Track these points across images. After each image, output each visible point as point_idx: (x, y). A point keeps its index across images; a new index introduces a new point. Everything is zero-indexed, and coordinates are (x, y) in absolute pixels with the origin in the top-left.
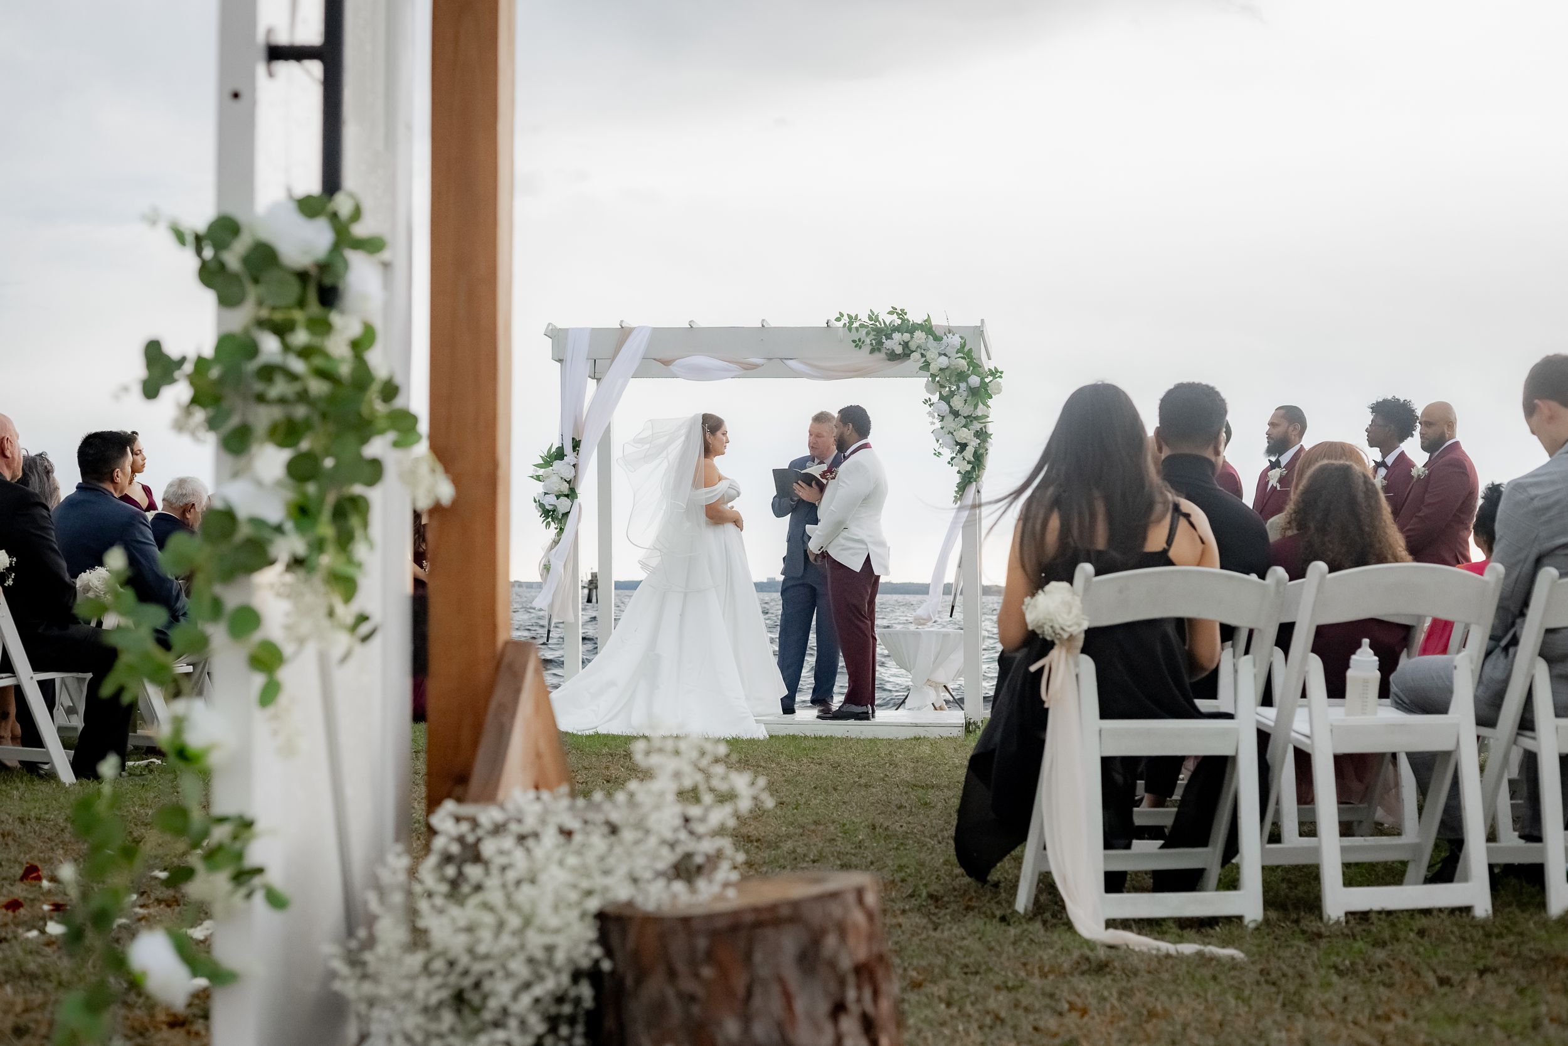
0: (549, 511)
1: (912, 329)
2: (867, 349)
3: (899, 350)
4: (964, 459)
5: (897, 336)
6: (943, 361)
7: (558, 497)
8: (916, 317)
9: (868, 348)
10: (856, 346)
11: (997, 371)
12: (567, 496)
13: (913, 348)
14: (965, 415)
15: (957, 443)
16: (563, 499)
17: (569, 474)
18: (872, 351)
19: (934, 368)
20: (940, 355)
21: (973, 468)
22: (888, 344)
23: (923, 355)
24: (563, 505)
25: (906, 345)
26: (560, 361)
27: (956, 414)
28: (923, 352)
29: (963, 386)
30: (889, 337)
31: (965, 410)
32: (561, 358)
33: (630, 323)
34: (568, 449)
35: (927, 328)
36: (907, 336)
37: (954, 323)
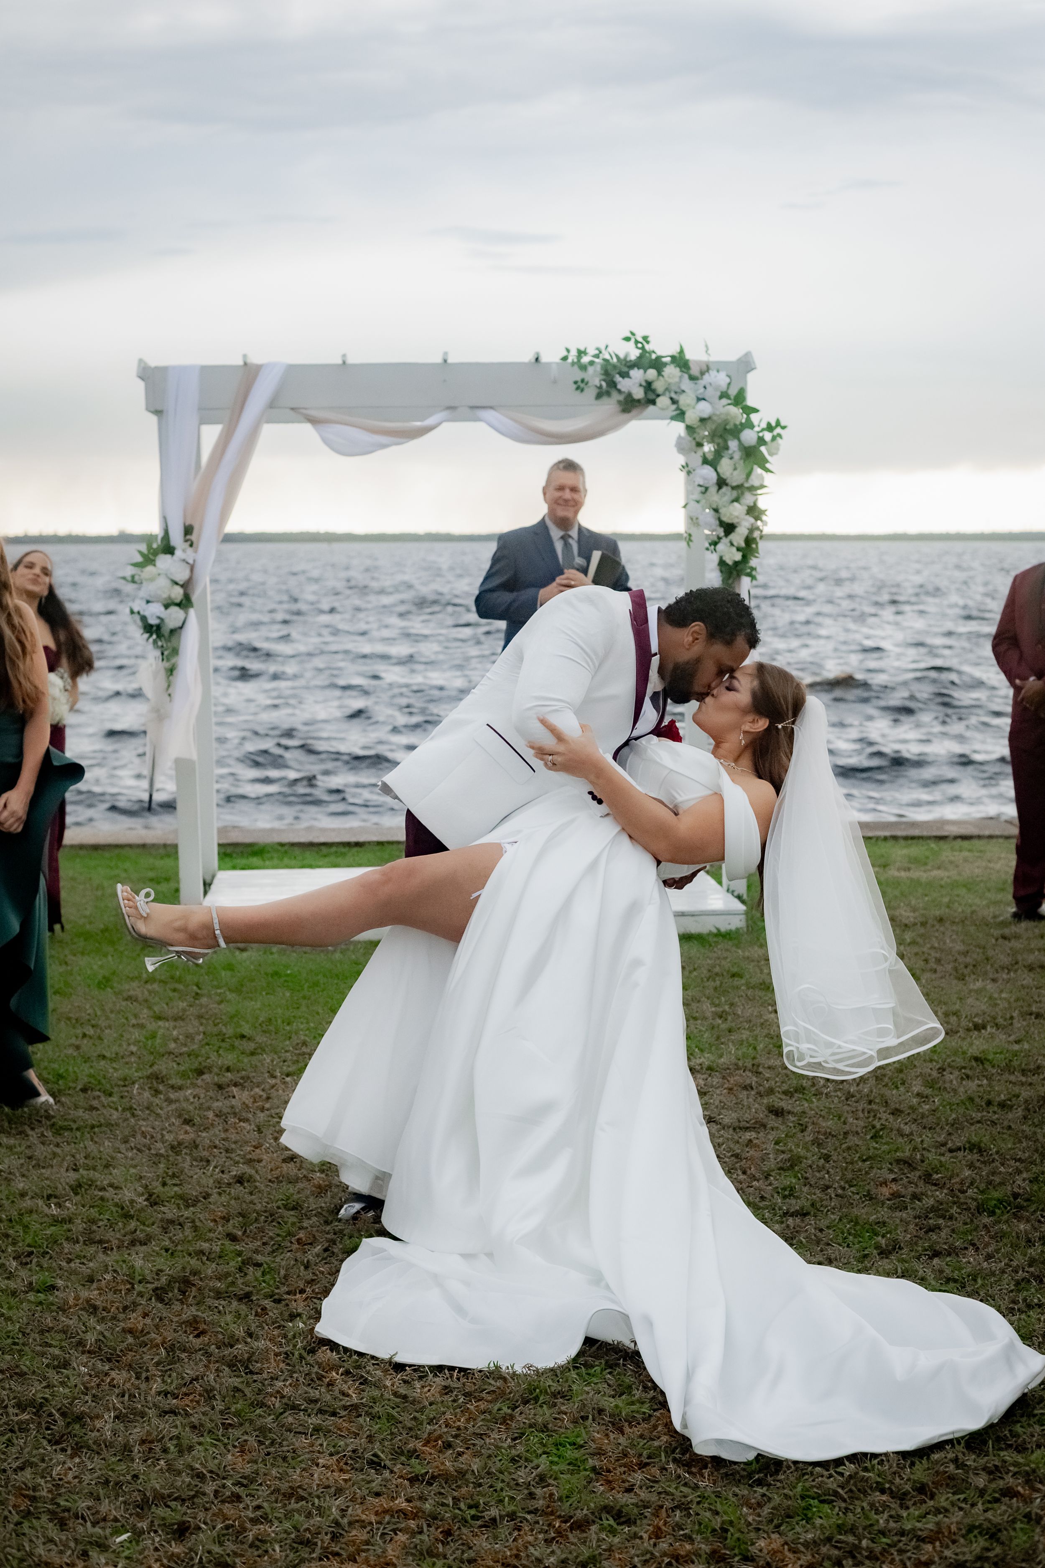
0: (151, 626)
1: (658, 365)
2: (591, 392)
3: (639, 394)
4: (732, 544)
5: (637, 375)
6: (704, 409)
7: (167, 606)
8: (663, 348)
9: (594, 391)
10: (577, 388)
11: (778, 423)
12: (179, 605)
13: (660, 390)
14: (734, 484)
15: (722, 523)
16: (174, 610)
17: (182, 575)
18: (599, 396)
19: (692, 416)
20: (699, 399)
21: (744, 556)
22: (624, 384)
23: (674, 401)
24: (174, 616)
25: (648, 386)
26: (158, 413)
27: (721, 483)
28: (673, 396)
29: (733, 444)
30: (625, 375)
31: (735, 477)
32: (159, 409)
33: (255, 359)
34: (177, 538)
35: (680, 361)
36: (652, 373)
37: (715, 356)
